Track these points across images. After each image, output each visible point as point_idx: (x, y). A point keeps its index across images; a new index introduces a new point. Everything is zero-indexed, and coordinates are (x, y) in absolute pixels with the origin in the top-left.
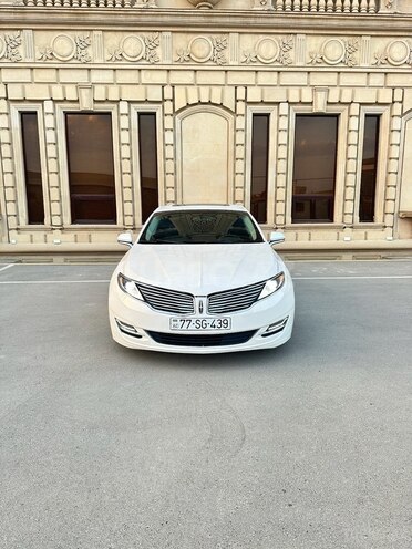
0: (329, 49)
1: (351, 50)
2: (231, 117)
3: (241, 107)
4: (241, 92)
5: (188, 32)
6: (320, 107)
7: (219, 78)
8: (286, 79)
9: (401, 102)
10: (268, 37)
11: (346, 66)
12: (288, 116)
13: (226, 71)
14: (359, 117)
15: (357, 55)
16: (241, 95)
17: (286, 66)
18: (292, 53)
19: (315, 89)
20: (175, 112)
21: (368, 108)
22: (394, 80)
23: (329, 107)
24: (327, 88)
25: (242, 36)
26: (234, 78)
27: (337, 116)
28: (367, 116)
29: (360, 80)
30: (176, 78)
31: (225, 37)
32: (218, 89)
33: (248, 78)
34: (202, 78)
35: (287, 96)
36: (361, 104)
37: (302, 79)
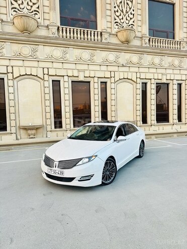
0: (83, 54)
1: (92, 55)
2: (42, 81)
3: (46, 77)
4: (46, 71)
5: (19, 43)
6: (81, 78)
7: (35, 64)
8: (66, 66)
9: (114, 77)
10: (56, 48)
11: (91, 62)
12: (68, 82)
13: (38, 61)
14: (98, 83)
15: (95, 58)
16: (46, 72)
17: (65, 60)
18: (67, 55)
19: (79, 71)
20: (14, 79)
21: (101, 79)
22: (110, 68)
23: (86, 78)
24: (84, 71)
25: (45, 47)
26: (42, 65)
27: (89, 82)
28: (101, 82)
29: (98, 68)
30: (13, 63)
31: (37, 46)
32: (35, 69)
33: (49, 65)
34: (27, 63)
35: (67, 73)
36: (98, 78)
37: (73, 66)
